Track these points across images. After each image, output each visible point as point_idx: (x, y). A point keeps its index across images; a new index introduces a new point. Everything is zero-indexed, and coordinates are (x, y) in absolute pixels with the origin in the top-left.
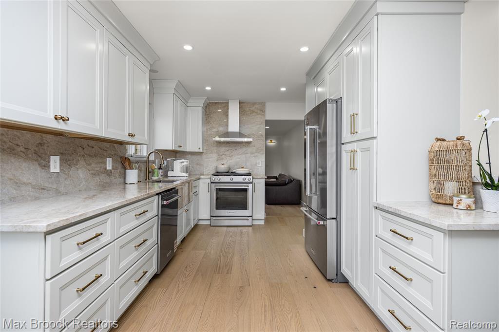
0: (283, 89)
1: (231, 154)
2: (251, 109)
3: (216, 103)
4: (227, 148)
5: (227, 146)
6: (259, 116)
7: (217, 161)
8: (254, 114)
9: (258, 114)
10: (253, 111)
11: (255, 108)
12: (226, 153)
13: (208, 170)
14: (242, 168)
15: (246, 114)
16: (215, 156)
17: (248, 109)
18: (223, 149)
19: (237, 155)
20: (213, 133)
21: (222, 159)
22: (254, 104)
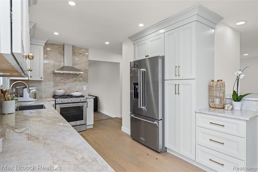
0: (107, 43)
1: (65, 82)
2: (80, 52)
3: (53, 44)
4: (62, 78)
5: (62, 77)
6: (84, 57)
7: (54, 87)
8: (81, 55)
9: (84, 56)
10: (81, 54)
11: (82, 51)
12: (61, 81)
13: (47, 94)
14: (77, 92)
15: (76, 55)
16: (52, 83)
17: (77, 51)
18: (58, 79)
19: (69, 82)
20: (50, 66)
21: (58, 86)
22: (81, 48)
